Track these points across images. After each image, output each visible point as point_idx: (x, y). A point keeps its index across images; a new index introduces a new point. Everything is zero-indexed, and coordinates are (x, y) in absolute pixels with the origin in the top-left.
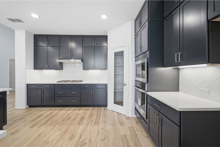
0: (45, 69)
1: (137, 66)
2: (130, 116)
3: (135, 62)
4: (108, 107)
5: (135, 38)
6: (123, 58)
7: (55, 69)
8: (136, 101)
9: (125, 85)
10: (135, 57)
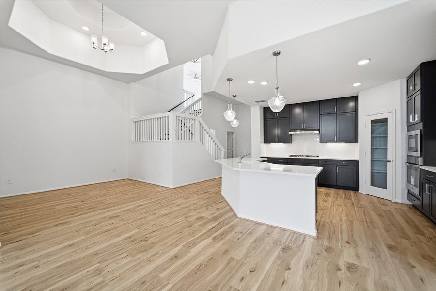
0: (274, 142)
1: (410, 137)
2: (399, 201)
3: (408, 132)
4: (360, 191)
5: (408, 102)
6: (387, 125)
7: (284, 143)
8: (409, 181)
9: (390, 161)
10: (408, 126)
